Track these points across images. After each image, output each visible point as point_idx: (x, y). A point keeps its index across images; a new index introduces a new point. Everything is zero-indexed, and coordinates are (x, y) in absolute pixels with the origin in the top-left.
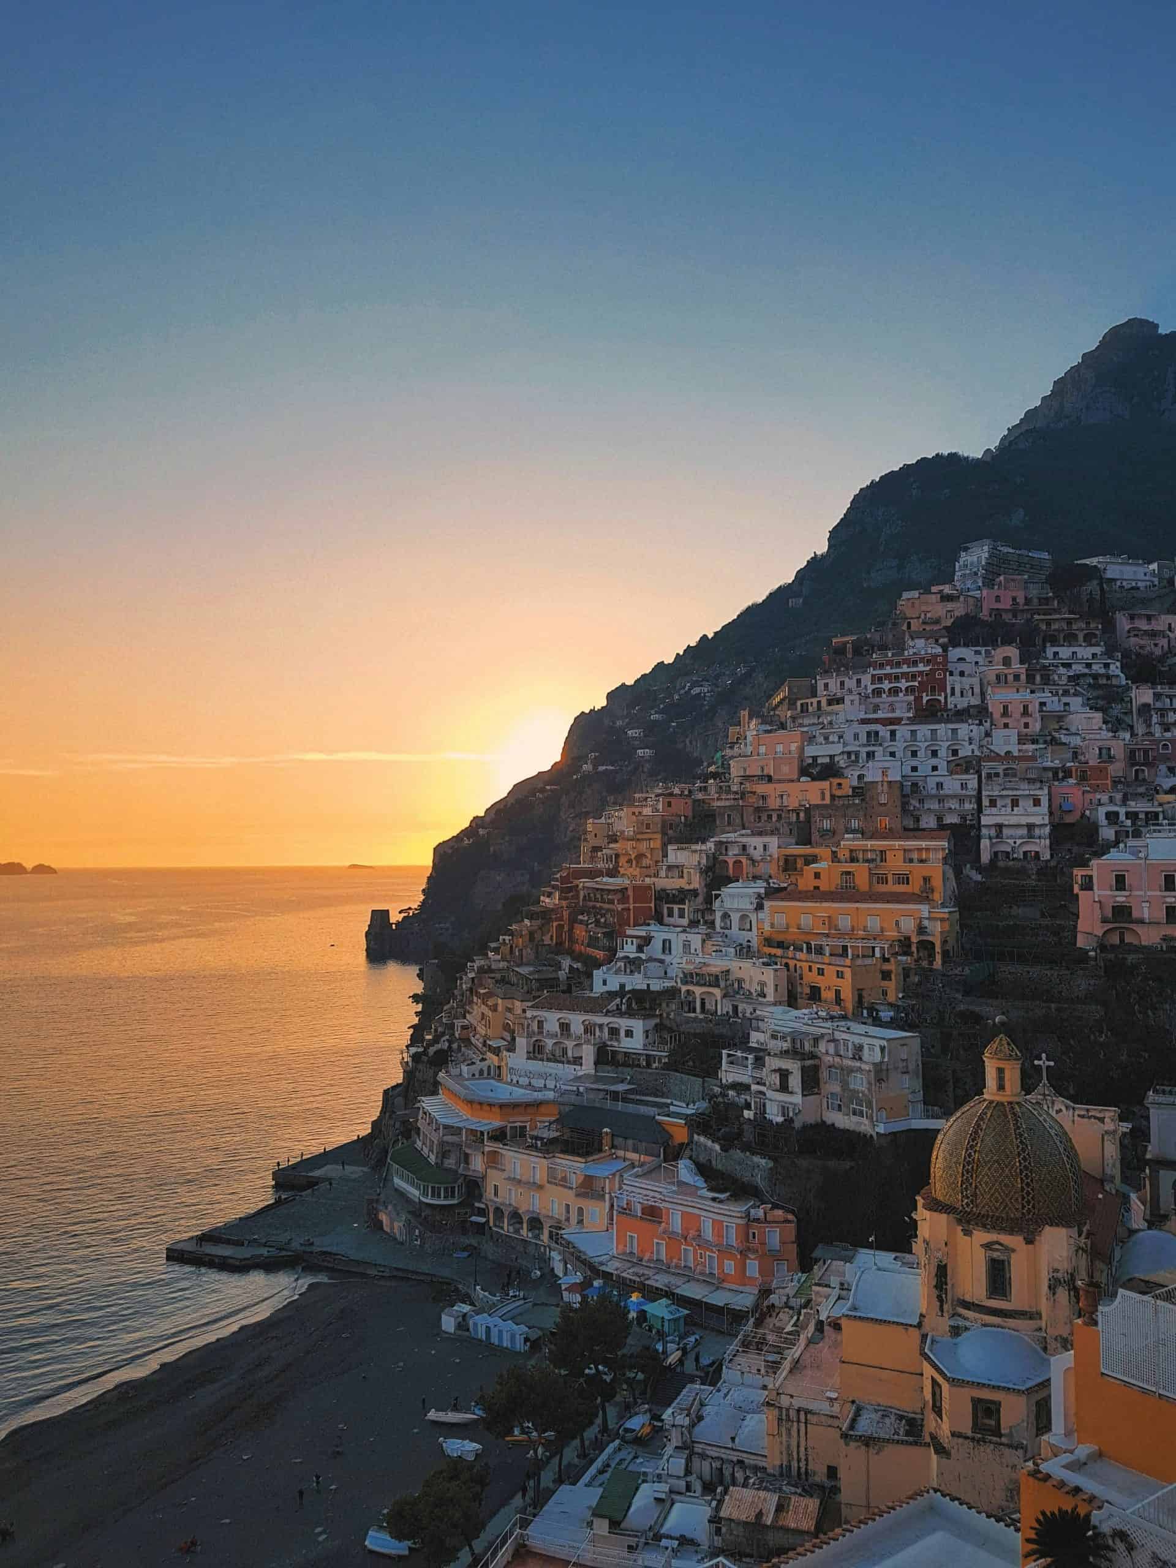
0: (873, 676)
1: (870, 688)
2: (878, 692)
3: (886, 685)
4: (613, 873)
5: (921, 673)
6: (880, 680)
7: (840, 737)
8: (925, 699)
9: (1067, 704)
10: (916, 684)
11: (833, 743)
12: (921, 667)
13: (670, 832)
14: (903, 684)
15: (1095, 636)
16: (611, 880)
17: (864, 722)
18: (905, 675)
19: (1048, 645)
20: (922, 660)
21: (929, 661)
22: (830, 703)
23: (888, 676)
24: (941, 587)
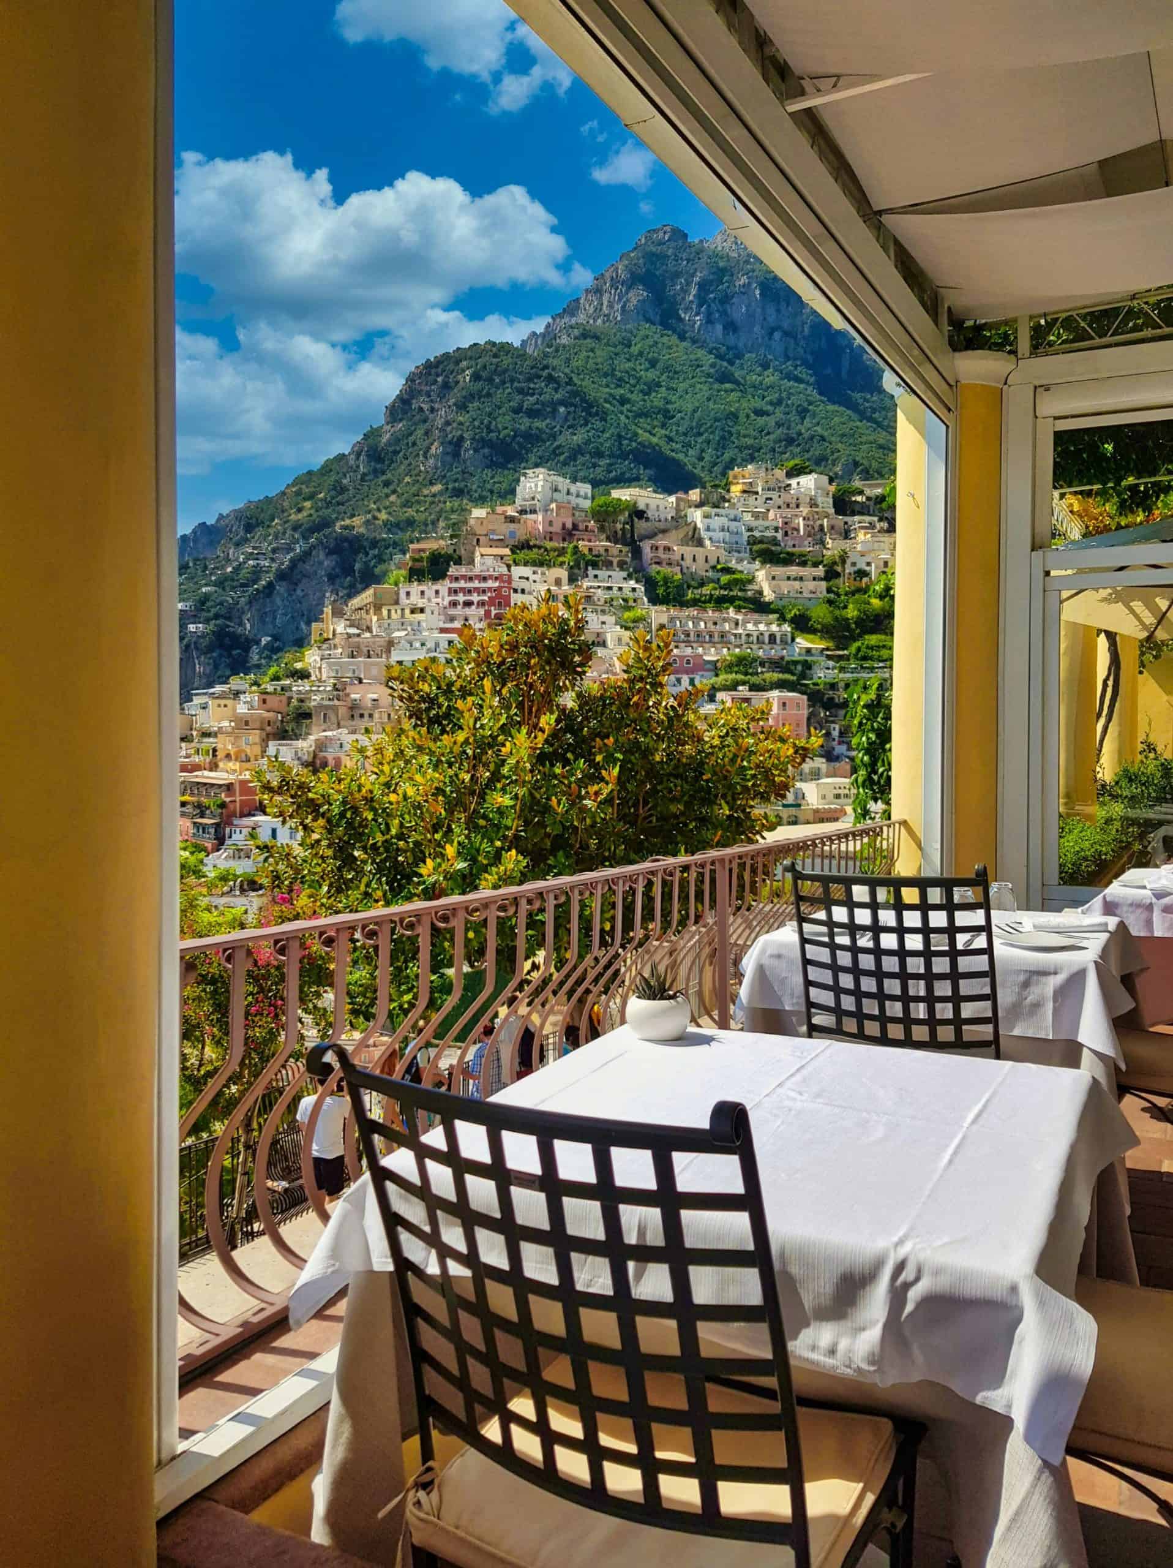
0: (450, 589)
1: (447, 599)
2: (454, 604)
3: (461, 598)
4: (214, 767)
5: (490, 589)
6: (456, 592)
7: (423, 645)
8: (494, 612)
9: (603, 623)
10: (486, 598)
11: (416, 649)
12: (490, 584)
13: (268, 729)
14: (475, 598)
15: (626, 563)
16: (213, 774)
17: (443, 631)
18: (476, 589)
19: (590, 568)
20: (491, 577)
21: (496, 579)
22: (413, 612)
23: (462, 589)
24: (504, 508)
